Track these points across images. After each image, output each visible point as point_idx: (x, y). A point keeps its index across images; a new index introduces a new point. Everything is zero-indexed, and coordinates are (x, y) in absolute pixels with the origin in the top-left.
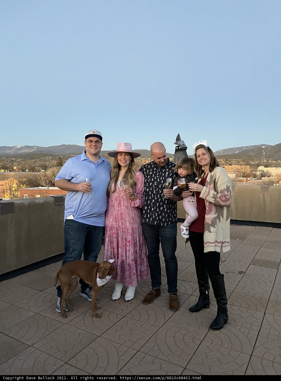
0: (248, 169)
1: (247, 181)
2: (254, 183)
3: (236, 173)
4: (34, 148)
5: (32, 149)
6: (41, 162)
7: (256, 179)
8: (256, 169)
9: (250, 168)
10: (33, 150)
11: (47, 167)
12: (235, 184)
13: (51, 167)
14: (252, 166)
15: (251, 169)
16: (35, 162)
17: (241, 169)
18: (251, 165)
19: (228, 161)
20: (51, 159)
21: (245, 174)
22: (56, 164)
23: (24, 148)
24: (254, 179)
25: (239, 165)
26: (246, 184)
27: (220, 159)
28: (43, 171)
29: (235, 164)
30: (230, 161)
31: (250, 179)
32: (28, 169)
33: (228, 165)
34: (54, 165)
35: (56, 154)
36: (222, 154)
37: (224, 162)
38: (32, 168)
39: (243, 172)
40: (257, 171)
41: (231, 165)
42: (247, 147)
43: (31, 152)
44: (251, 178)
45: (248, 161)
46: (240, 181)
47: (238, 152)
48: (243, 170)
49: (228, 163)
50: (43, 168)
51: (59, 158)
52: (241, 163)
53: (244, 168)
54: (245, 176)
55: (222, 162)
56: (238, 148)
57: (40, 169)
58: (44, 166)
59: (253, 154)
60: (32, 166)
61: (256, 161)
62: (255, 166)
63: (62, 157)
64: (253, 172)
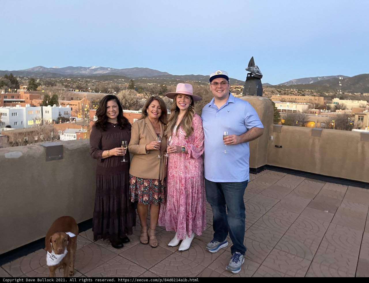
0: (322, 101)
1: (320, 113)
2: (327, 116)
3: (309, 104)
4: (108, 70)
5: (106, 70)
6: (114, 84)
7: (330, 111)
8: (331, 101)
9: (324, 99)
10: (107, 72)
11: (119, 89)
12: (307, 115)
13: (122, 90)
14: (327, 98)
15: (325, 101)
16: (108, 84)
17: (314, 100)
18: (325, 97)
19: (301, 92)
20: (124, 81)
21: (318, 105)
22: (128, 86)
23: (99, 69)
24: (327, 111)
25: (312, 96)
26: (319, 116)
27: (293, 89)
28: (115, 92)
29: (308, 95)
30: (303, 92)
31: (323, 111)
32: (101, 90)
33: (301, 96)
34: (126, 88)
35: (129, 76)
36: (295, 84)
37: (296, 92)
38: (105, 90)
39: (316, 104)
40: (331, 103)
41: (304, 95)
42: (323, 77)
43: (105, 74)
44: (325, 110)
45: (322, 92)
46: (312, 112)
47: (312, 82)
48: (317, 102)
49: (300, 93)
50: (116, 89)
51: (131, 81)
52: (315, 94)
53: (317, 100)
54: (318, 107)
55: (295, 92)
56: (313, 79)
57: (113, 91)
58: (116, 88)
59: (328, 85)
60: (105, 88)
61: (331, 93)
62: (329, 98)
63: (135, 80)
64: (327, 104)
